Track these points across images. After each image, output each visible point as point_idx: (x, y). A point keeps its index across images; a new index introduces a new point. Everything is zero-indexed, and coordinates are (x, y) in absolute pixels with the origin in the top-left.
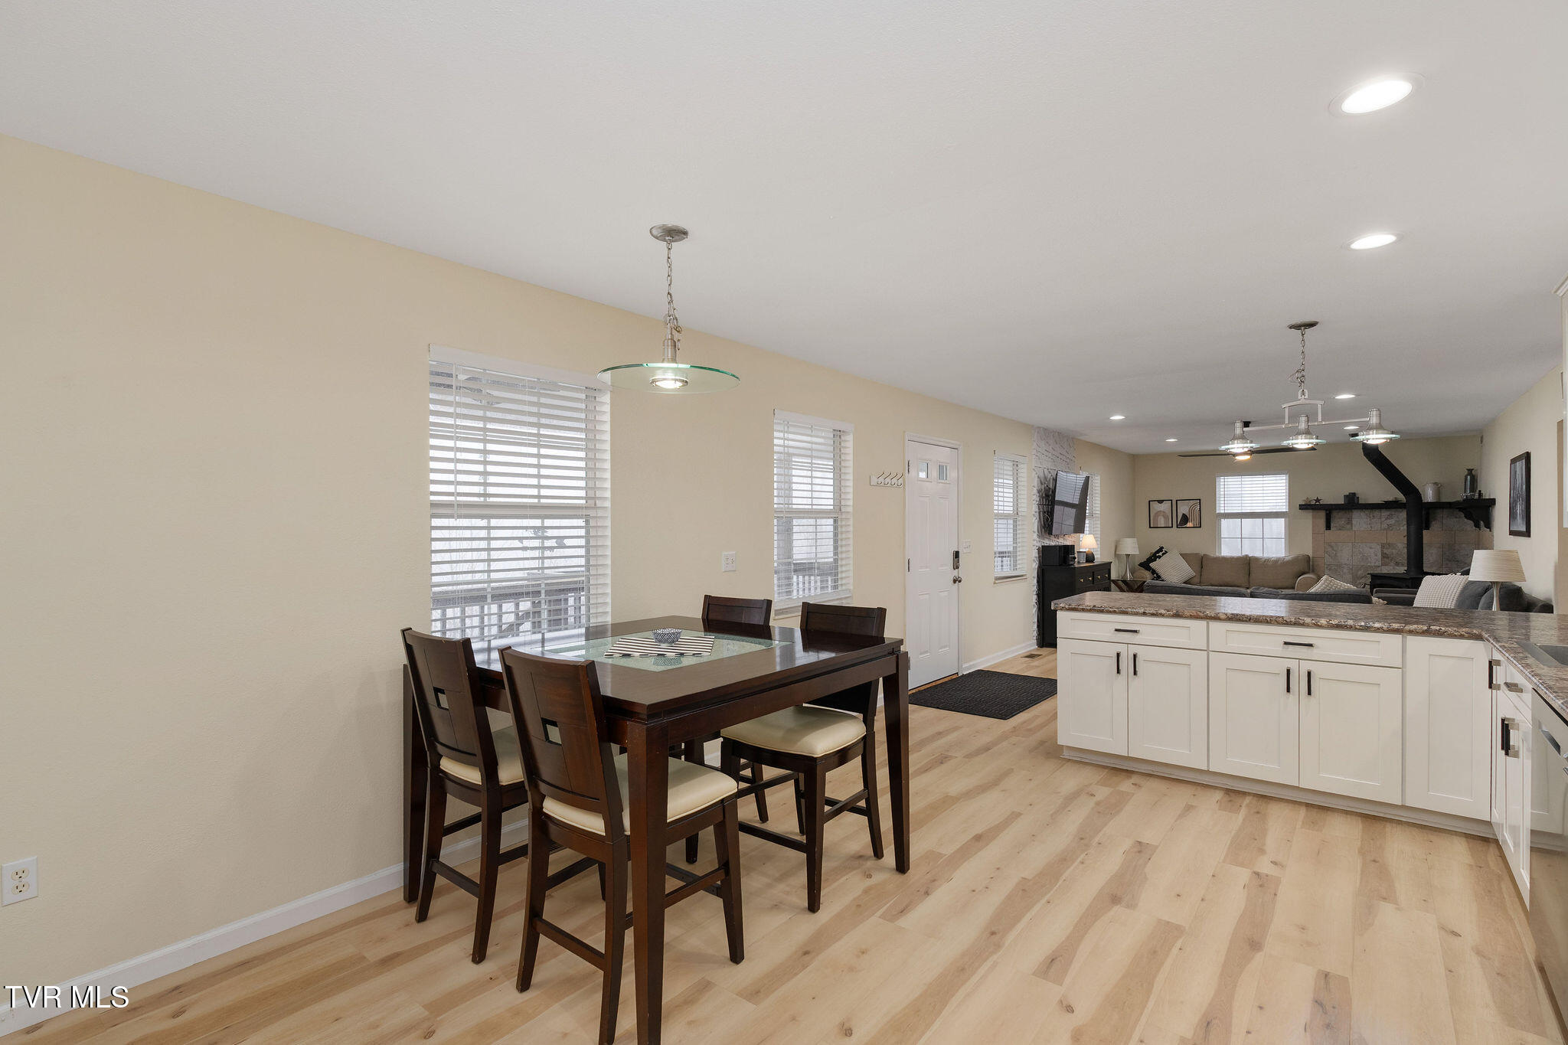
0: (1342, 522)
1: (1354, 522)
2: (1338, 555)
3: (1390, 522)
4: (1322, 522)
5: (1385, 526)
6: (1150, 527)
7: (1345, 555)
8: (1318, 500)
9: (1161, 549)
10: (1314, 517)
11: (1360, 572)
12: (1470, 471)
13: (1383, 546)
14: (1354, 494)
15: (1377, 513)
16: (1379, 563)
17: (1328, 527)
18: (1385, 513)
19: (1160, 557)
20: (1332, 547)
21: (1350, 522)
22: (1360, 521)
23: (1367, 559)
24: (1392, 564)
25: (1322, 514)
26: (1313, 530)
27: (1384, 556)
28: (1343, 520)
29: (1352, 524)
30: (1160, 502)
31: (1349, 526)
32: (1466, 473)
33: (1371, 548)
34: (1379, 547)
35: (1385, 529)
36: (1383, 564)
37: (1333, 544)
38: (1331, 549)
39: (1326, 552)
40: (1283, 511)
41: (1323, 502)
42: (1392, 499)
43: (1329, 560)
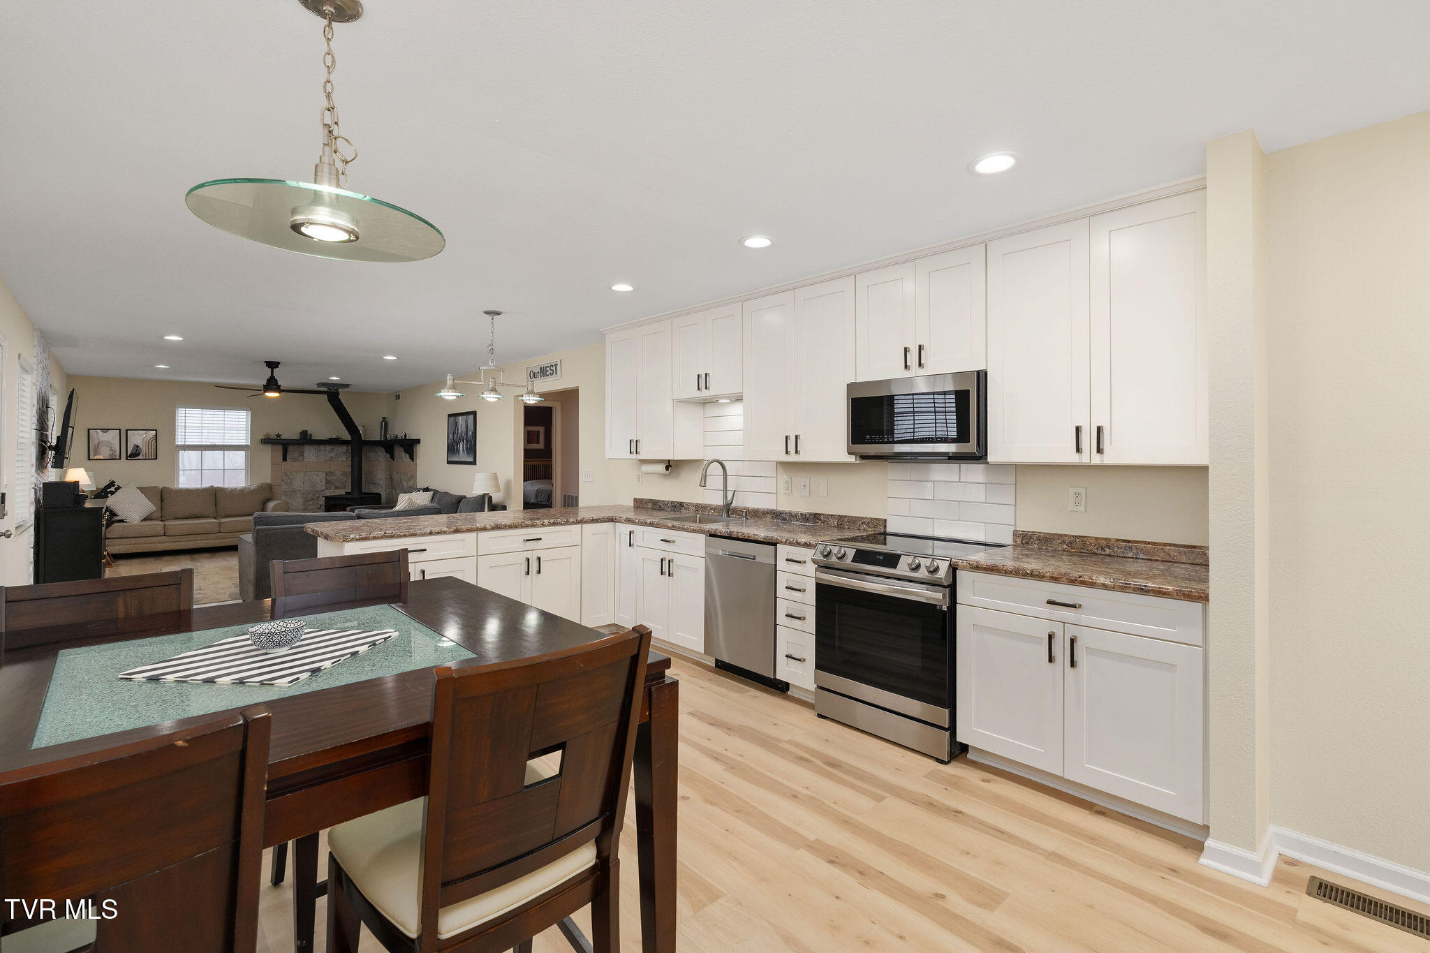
0: (296, 454)
1: (306, 455)
2: (292, 482)
3: (333, 454)
4: (280, 454)
5: (328, 458)
6: (89, 459)
7: (299, 482)
8: (279, 435)
9: (112, 484)
10: (272, 450)
11: (309, 496)
12: (384, 418)
13: (326, 475)
14: (307, 431)
15: (322, 447)
16: (323, 488)
17: (285, 459)
18: (329, 448)
19: (112, 493)
20: (287, 475)
21: (302, 454)
22: (310, 453)
23: (316, 485)
24: (333, 488)
25: (280, 448)
26: (272, 462)
27: (327, 482)
28: (297, 452)
29: (303, 457)
30: (105, 430)
31: (301, 458)
32: (382, 419)
33: (318, 476)
34: (324, 475)
35: (328, 461)
36: (326, 489)
37: (288, 473)
38: (287, 478)
39: (282, 480)
40: (244, 444)
41: (282, 437)
42: (334, 437)
43: (285, 487)
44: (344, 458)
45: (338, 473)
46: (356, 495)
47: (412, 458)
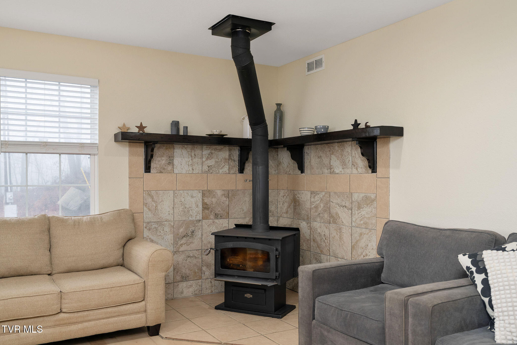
0: (164, 161)
1: (177, 161)
2: (159, 207)
3: (211, 162)
4: (141, 161)
5: (205, 168)
8: (141, 127)
10: (131, 154)
11: (181, 230)
12: (279, 105)
13: (203, 195)
14: (178, 122)
16: (199, 217)
17: (148, 169)
18: (206, 151)
20: (152, 197)
21: (171, 162)
23: (188, 211)
24: (212, 217)
25: (141, 150)
26: (130, 173)
27: (205, 207)
29: (173, 165)
31: (170, 168)
32: (276, 108)
33: (192, 197)
34: (200, 195)
35: (206, 172)
36: (203, 218)
37: (153, 193)
38: (150, 200)
39: (145, 204)
40: (89, 141)
41: (147, 131)
42: (216, 132)
43: (148, 216)
44: (226, 169)
45: (219, 193)
46: (259, 233)
47: (373, 167)
